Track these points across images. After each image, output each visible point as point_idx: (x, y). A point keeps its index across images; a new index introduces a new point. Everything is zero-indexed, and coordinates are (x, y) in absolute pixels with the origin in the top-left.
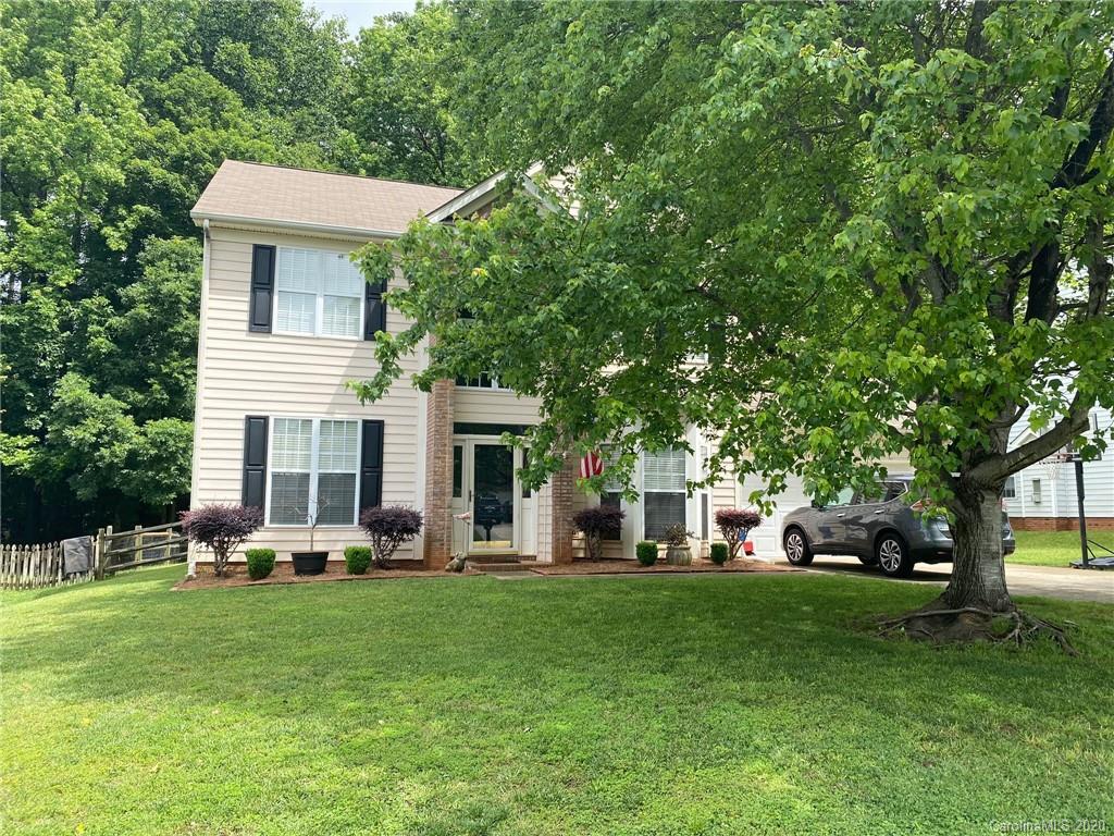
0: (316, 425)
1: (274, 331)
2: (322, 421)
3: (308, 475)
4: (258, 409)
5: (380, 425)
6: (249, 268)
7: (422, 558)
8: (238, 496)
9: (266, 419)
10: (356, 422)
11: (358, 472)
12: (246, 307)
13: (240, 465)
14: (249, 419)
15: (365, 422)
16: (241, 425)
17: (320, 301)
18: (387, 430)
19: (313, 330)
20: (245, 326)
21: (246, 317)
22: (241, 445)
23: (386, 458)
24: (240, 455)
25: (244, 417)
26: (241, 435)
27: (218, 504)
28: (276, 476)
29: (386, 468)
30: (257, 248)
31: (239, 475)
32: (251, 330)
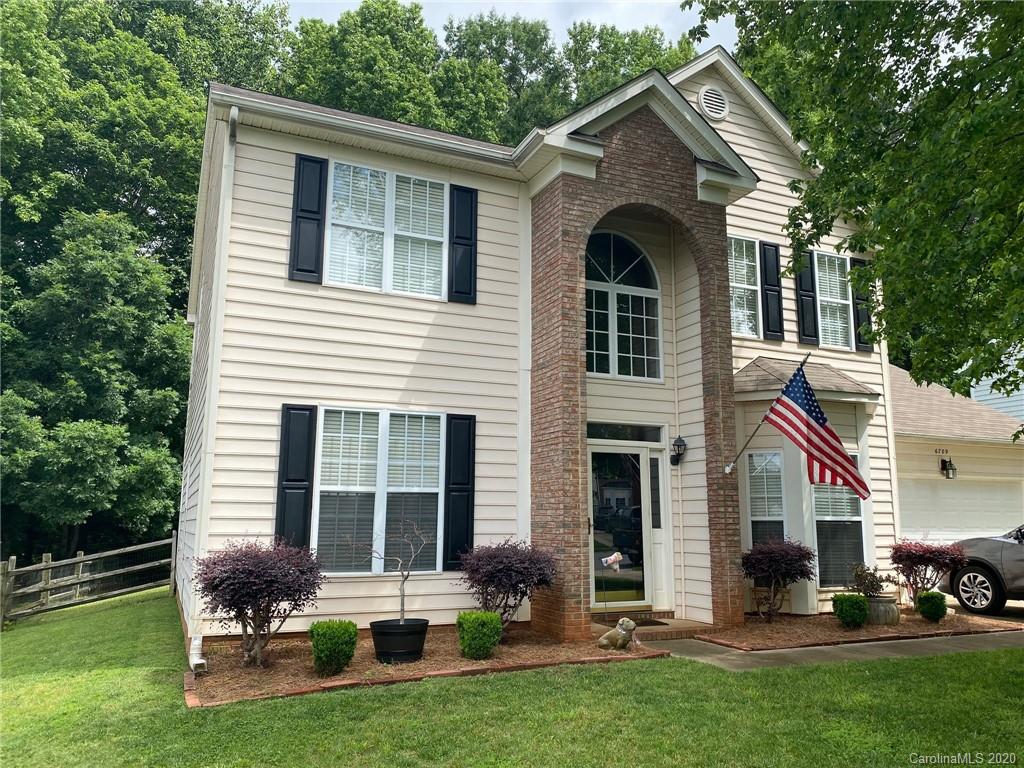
0: (384, 421)
1: (326, 281)
2: (392, 415)
3: (371, 496)
4: (300, 395)
5: (470, 421)
6: (290, 188)
7: (528, 618)
8: (270, 528)
9: (313, 410)
10: (438, 418)
11: (441, 490)
12: (285, 243)
13: (272, 481)
14: (288, 411)
15: (451, 418)
16: (276, 419)
17: (389, 243)
18: (480, 430)
19: (379, 284)
20: (283, 272)
21: (284, 258)
22: (274, 449)
23: (479, 470)
24: (273, 465)
25: (279, 407)
26: (275, 434)
28: (325, 496)
29: (479, 485)
30: (301, 159)
31: (271, 496)
32: (292, 278)
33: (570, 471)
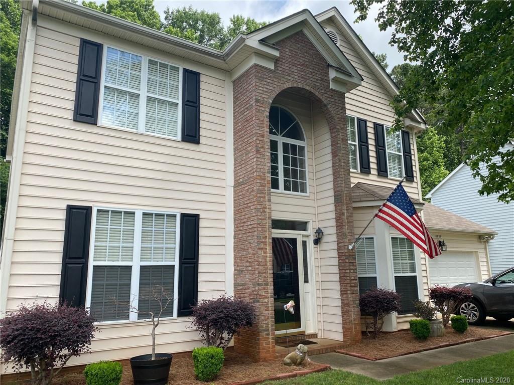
0: (139, 217)
1: (99, 123)
2: (144, 214)
3: (129, 268)
4: (80, 199)
5: (196, 218)
6: (76, 60)
7: (233, 345)
8: (56, 292)
9: (88, 210)
10: (175, 216)
11: (176, 263)
12: (72, 96)
13: (59, 258)
14: (70, 209)
15: (183, 216)
16: (62, 215)
17: (143, 101)
18: (202, 223)
19: (137, 128)
20: (70, 115)
21: (71, 106)
22: (61, 237)
23: (201, 250)
24: (60, 247)
25: (65, 207)
26: (62, 226)
27: (40, 303)
28: (96, 268)
29: (201, 259)
30: (84, 42)
31: (58, 269)
32: (75, 120)
33: (262, 249)
